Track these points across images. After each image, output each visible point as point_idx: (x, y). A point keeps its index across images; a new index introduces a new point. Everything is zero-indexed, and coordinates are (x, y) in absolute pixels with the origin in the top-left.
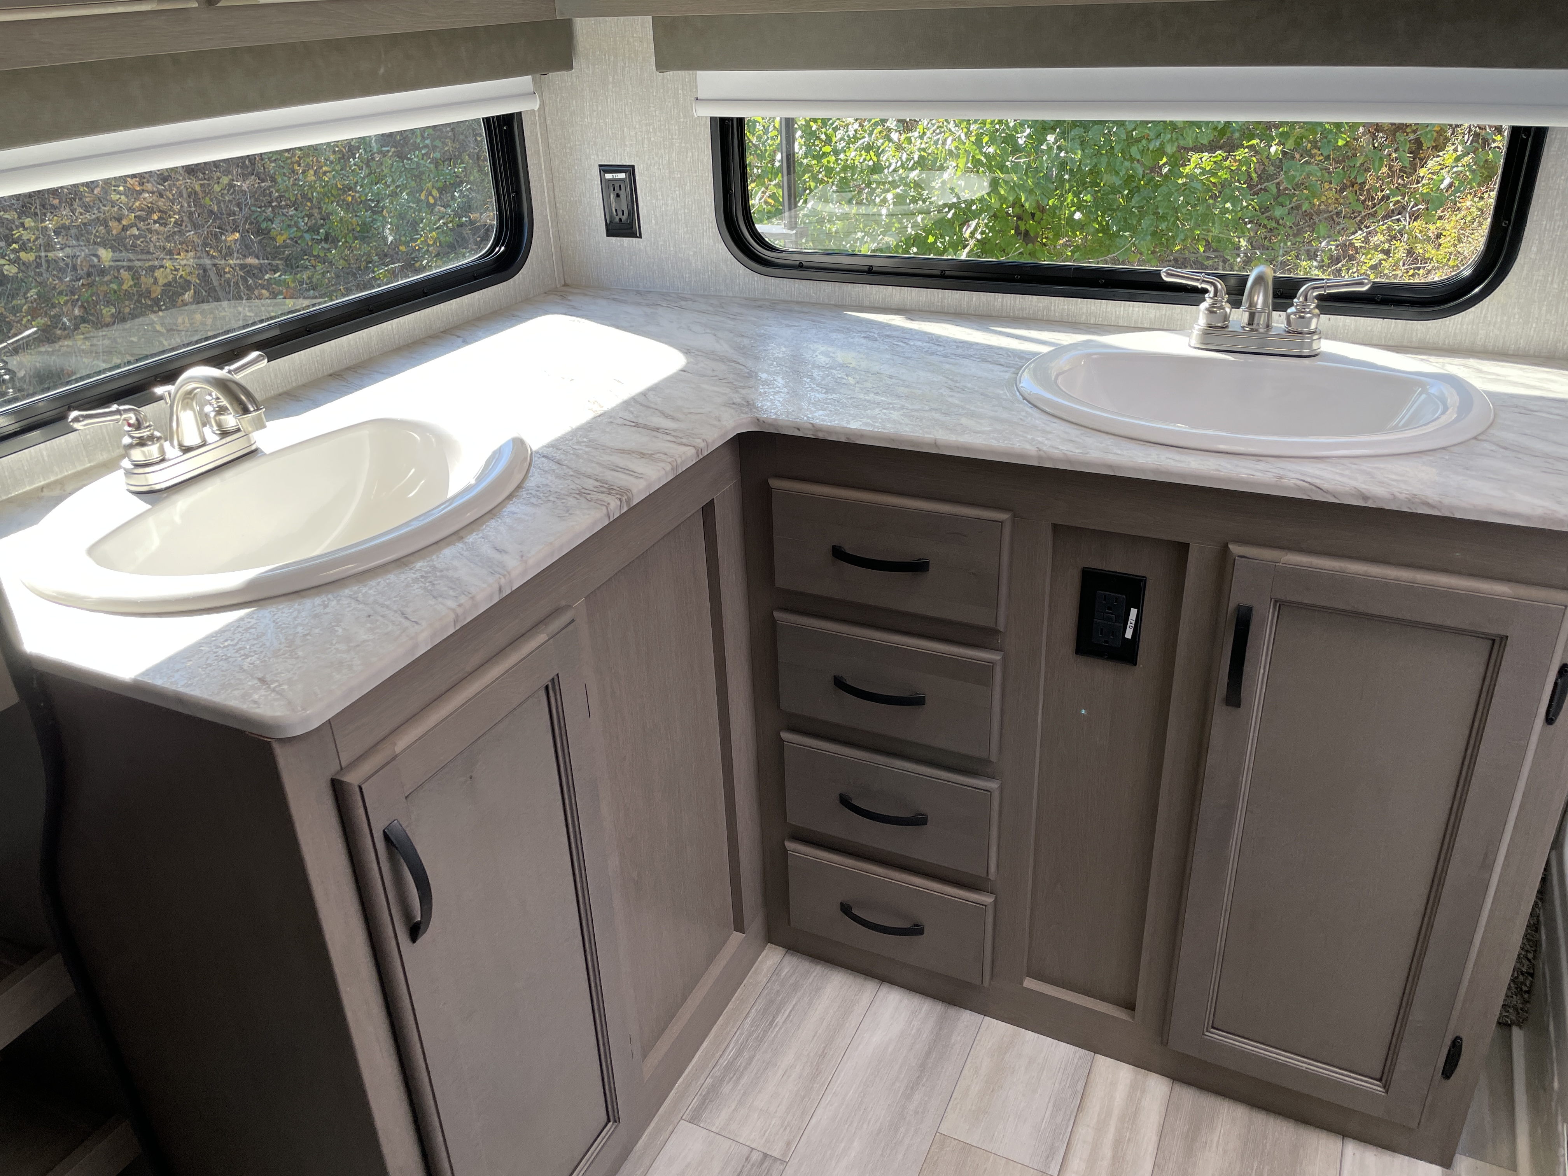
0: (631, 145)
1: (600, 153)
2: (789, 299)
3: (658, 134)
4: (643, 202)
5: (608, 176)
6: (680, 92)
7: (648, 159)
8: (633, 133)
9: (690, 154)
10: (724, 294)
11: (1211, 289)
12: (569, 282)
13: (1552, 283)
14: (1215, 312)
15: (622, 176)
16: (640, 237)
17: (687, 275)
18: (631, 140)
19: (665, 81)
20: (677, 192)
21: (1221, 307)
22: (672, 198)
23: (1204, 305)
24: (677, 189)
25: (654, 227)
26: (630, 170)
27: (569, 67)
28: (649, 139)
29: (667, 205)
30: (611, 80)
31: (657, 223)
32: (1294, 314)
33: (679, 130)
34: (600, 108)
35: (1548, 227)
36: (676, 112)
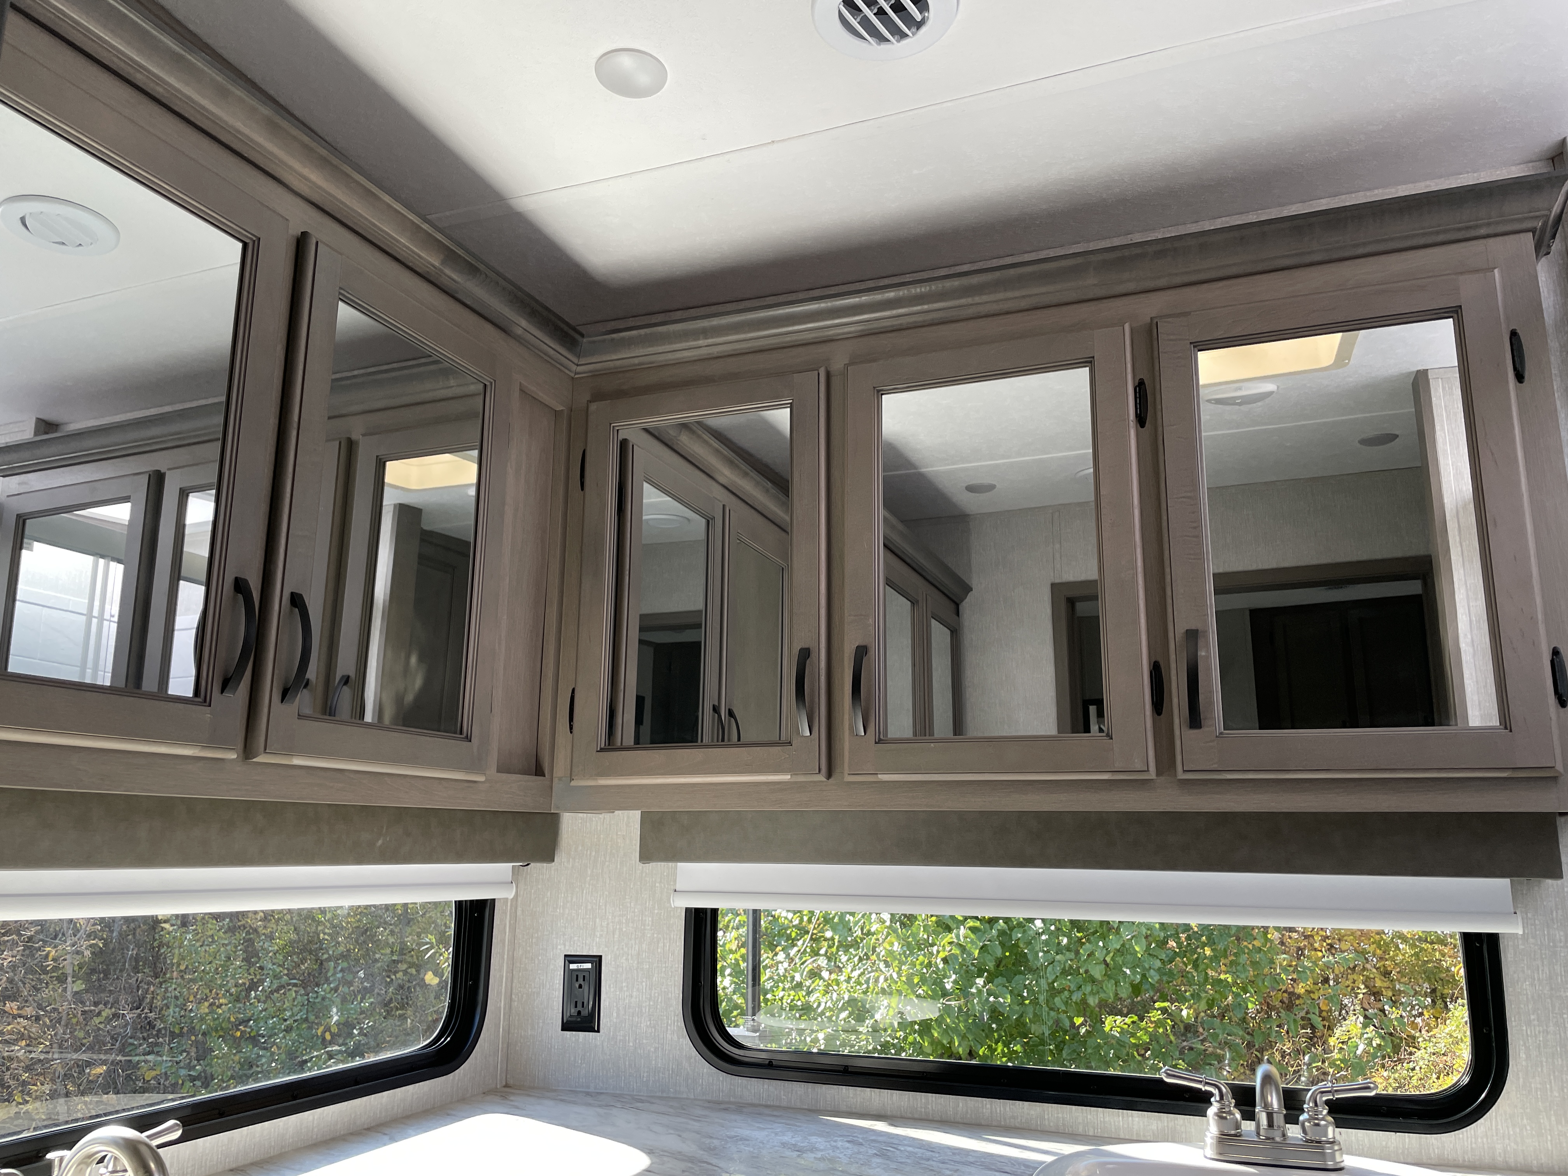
0: (601, 936)
1: (567, 944)
2: (757, 1102)
3: (631, 925)
4: (606, 993)
5: (573, 966)
6: (657, 885)
7: (617, 949)
8: (604, 924)
9: (661, 945)
10: (685, 1096)
11: (1215, 1091)
12: (511, 1082)
13: (1551, 1091)
14: (1225, 1118)
15: (588, 966)
16: (598, 1031)
17: (645, 1074)
18: (602, 931)
19: (644, 875)
20: (644, 984)
21: (1230, 1113)
22: (638, 990)
23: (1212, 1111)
24: (644, 980)
25: (615, 1020)
26: (597, 961)
27: (552, 860)
28: (621, 929)
29: (631, 996)
30: (589, 872)
31: (618, 1015)
32: (1309, 1121)
33: (652, 920)
34: (574, 900)
35: (1529, 1033)
36: (651, 903)
